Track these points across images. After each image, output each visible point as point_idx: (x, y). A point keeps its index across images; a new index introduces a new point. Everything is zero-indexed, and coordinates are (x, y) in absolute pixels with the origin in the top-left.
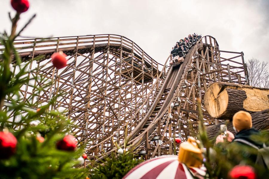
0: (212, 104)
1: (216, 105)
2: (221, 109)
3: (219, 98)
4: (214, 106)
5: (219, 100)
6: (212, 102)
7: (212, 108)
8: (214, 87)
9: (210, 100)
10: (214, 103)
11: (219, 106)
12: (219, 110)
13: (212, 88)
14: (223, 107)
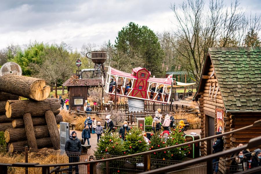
0: (39, 92)
1: (41, 94)
2: (44, 97)
3: (44, 90)
4: (39, 94)
5: (44, 92)
6: (39, 91)
7: (37, 94)
8: (42, 82)
9: (37, 89)
10: (40, 92)
11: (43, 95)
12: (43, 97)
13: (41, 82)
14: (46, 96)
